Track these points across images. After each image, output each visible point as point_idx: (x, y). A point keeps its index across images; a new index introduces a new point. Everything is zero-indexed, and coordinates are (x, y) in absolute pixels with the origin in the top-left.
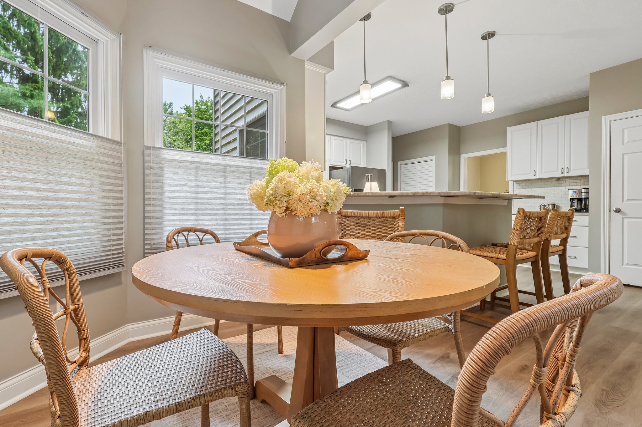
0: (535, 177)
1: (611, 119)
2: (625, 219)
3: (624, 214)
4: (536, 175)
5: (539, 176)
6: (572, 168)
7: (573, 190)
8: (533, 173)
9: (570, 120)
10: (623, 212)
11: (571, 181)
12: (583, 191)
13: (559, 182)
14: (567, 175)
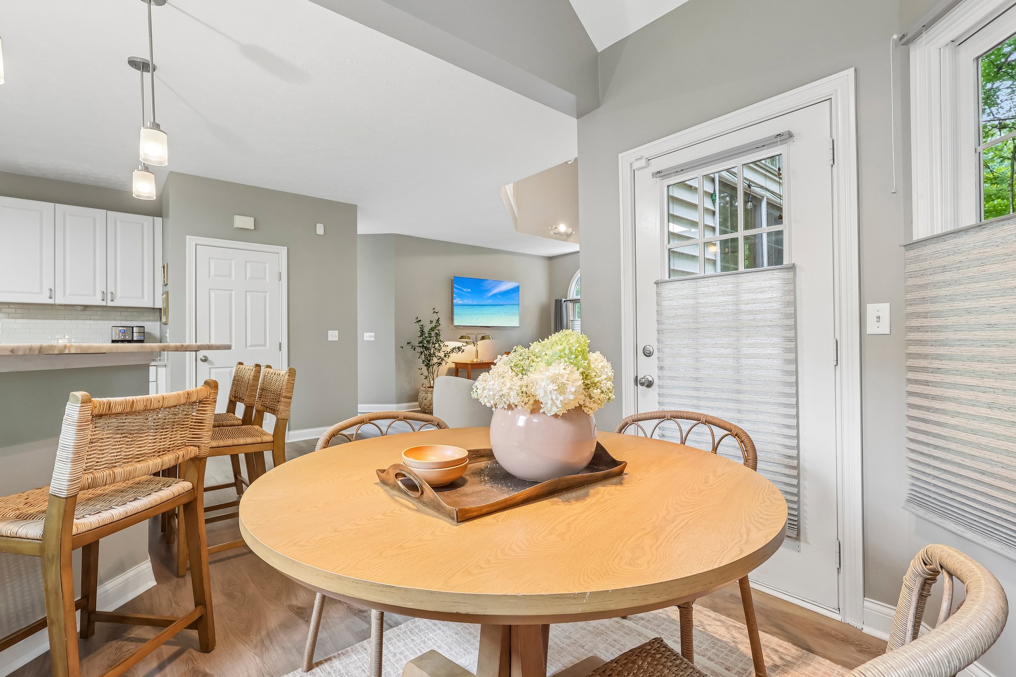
0: (51, 301)
1: (198, 242)
2: (212, 369)
3: (211, 363)
4: (53, 297)
5: (59, 300)
6: (119, 295)
7: (121, 328)
8: (47, 293)
9: (115, 220)
10: (210, 361)
11: (119, 313)
12: (135, 329)
13: (86, 313)
14: (110, 304)
